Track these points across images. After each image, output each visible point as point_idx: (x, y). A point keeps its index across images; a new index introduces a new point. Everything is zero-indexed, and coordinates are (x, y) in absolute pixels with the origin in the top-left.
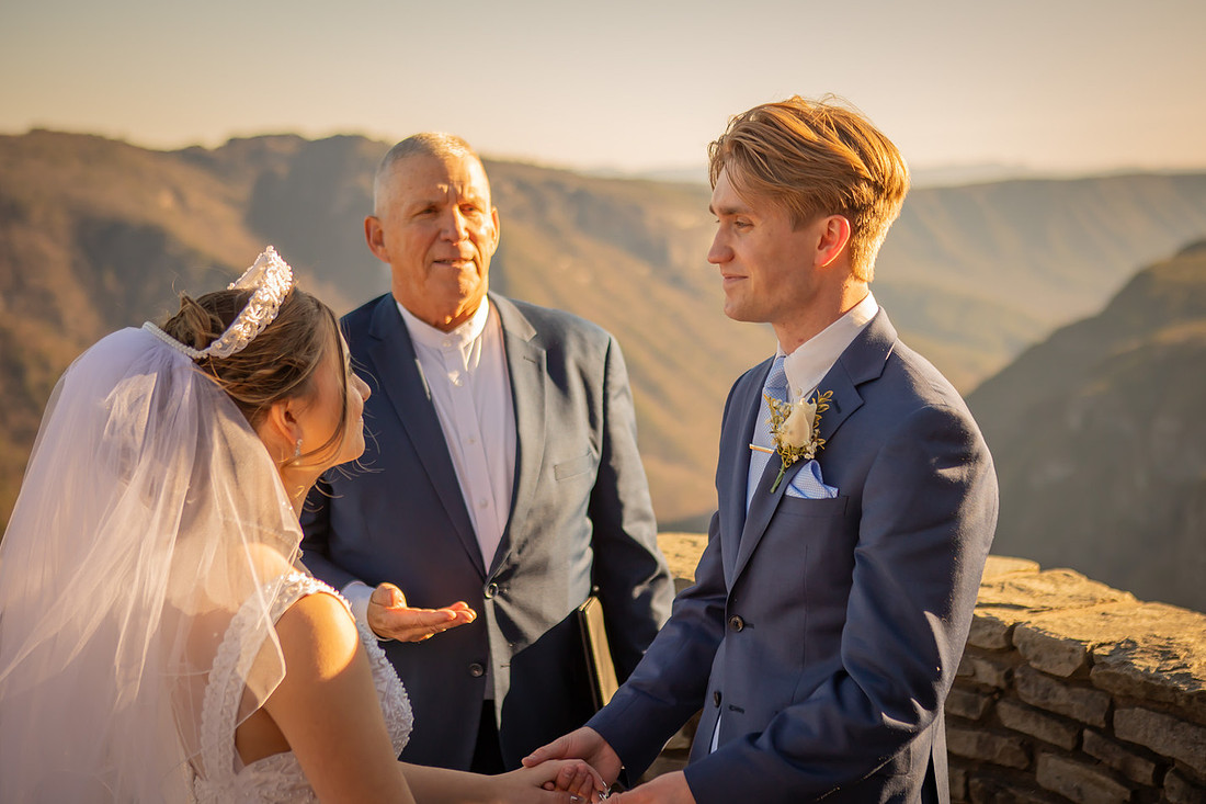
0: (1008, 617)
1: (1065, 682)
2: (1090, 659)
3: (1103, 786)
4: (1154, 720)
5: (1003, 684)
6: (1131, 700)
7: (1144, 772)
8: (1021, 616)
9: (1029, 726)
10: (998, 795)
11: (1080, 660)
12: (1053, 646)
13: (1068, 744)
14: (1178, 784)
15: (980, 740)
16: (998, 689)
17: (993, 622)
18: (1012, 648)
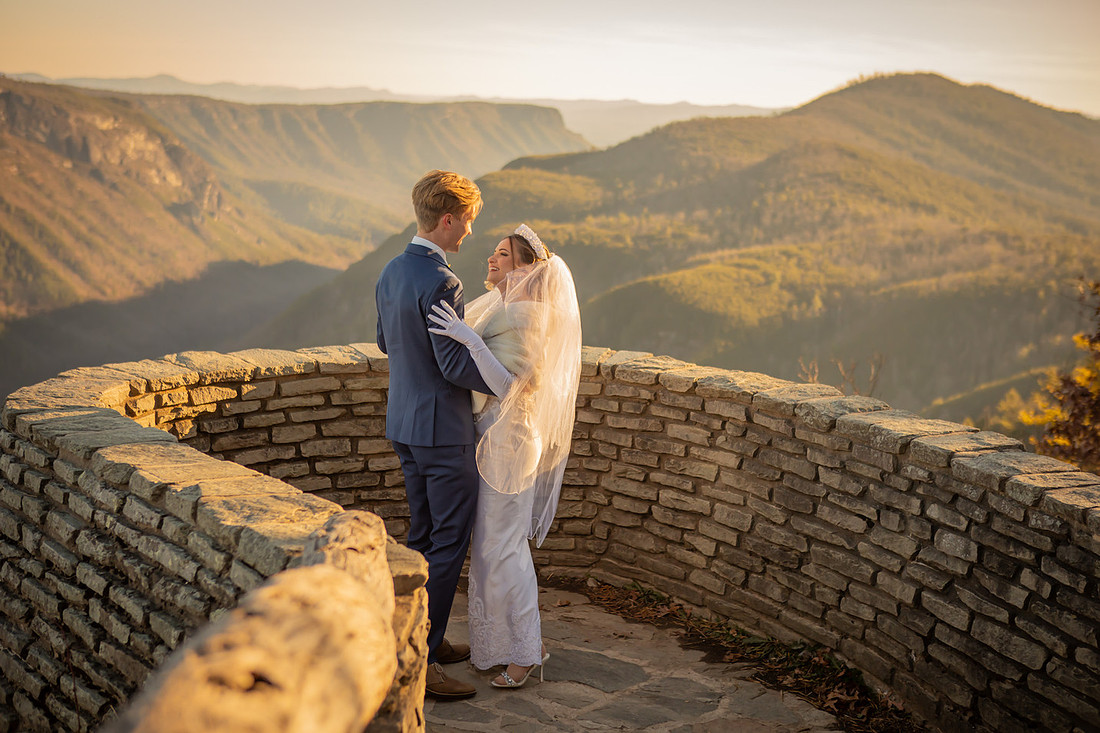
0: (656, 372)
1: (682, 394)
2: (695, 384)
3: (698, 433)
4: (723, 404)
5: (653, 398)
6: (711, 398)
7: (717, 424)
8: (659, 371)
9: (665, 414)
10: (649, 443)
11: (691, 386)
12: (679, 381)
13: (684, 419)
14: (732, 427)
15: (641, 421)
16: (649, 401)
17: (649, 374)
18: (657, 383)
